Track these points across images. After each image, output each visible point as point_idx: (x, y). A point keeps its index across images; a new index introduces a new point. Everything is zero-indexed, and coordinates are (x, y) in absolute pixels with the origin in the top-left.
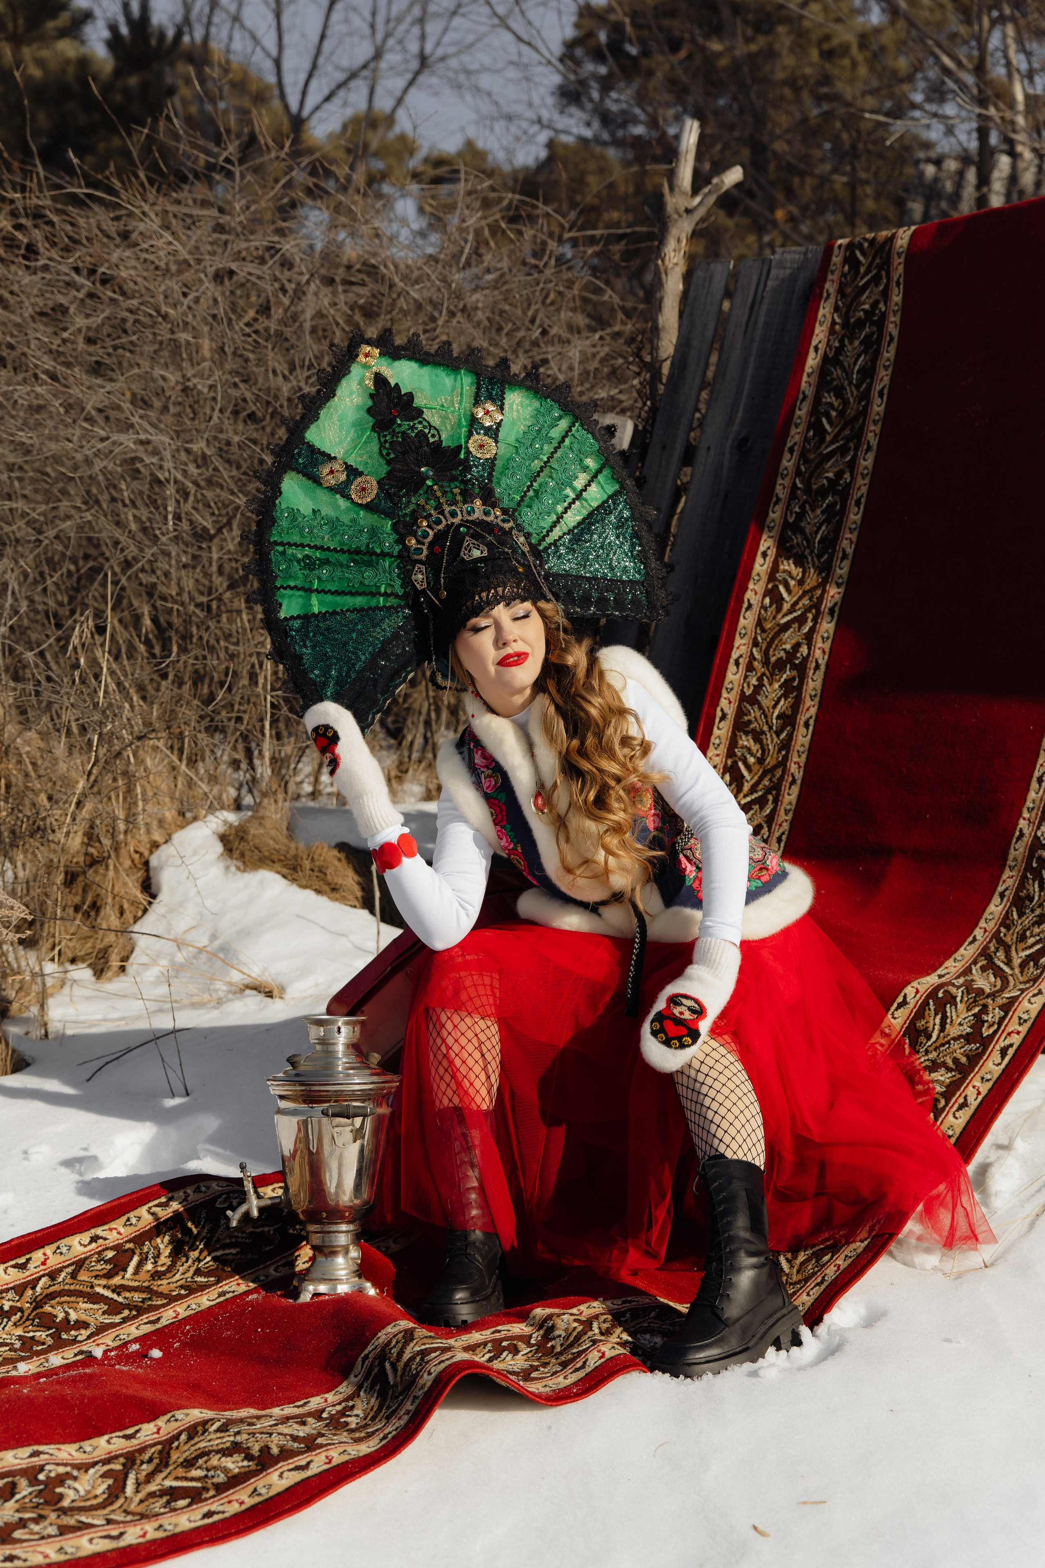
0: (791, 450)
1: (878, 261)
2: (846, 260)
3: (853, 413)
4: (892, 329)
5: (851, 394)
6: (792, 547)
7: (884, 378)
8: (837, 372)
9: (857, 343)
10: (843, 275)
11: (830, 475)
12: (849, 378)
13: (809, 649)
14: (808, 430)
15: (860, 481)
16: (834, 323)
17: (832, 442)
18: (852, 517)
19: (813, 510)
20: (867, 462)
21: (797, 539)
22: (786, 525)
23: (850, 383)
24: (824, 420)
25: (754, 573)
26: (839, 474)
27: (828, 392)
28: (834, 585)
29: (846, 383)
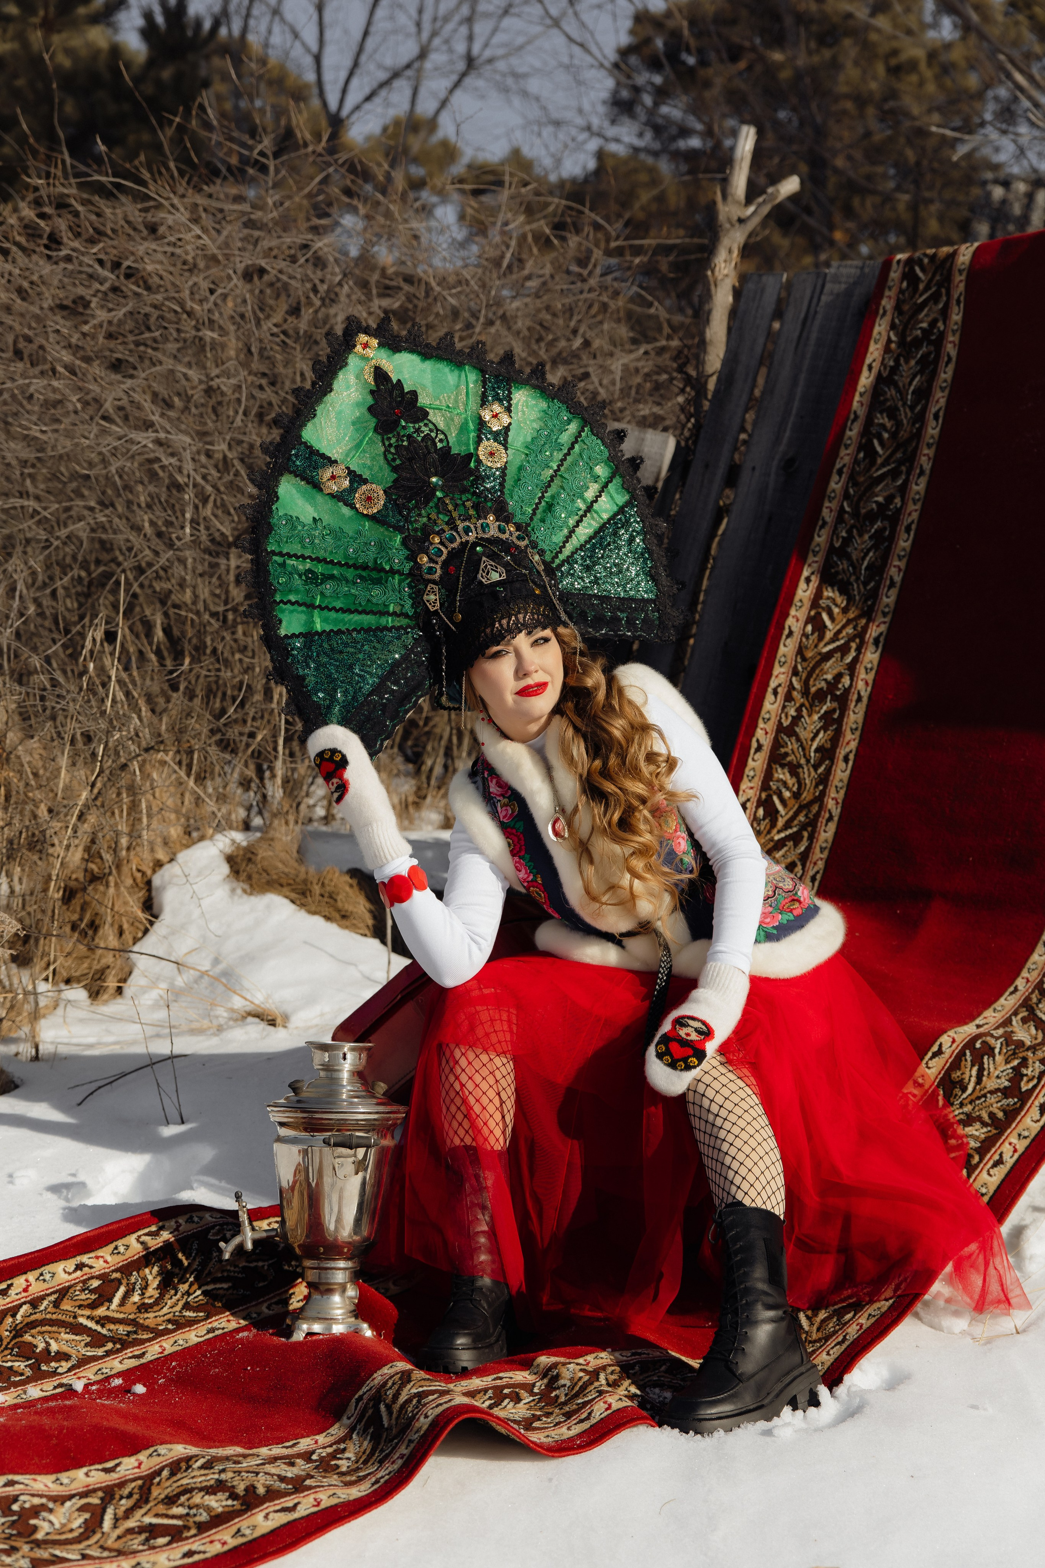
0: (840, 472)
1: (938, 278)
2: (904, 276)
3: (906, 435)
4: (951, 349)
5: (905, 415)
6: (837, 573)
7: (940, 399)
8: (891, 392)
9: (913, 362)
10: (901, 291)
11: (880, 499)
12: (903, 399)
13: (852, 680)
14: (858, 452)
15: (911, 507)
16: (889, 341)
17: (883, 465)
18: (902, 544)
19: (861, 535)
20: (919, 487)
21: (843, 565)
22: (831, 550)
23: (904, 404)
24: (876, 442)
25: (797, 599)
26: (890, 499)
27: (881, 413)
28: (880, 614)
29: (900, 404)
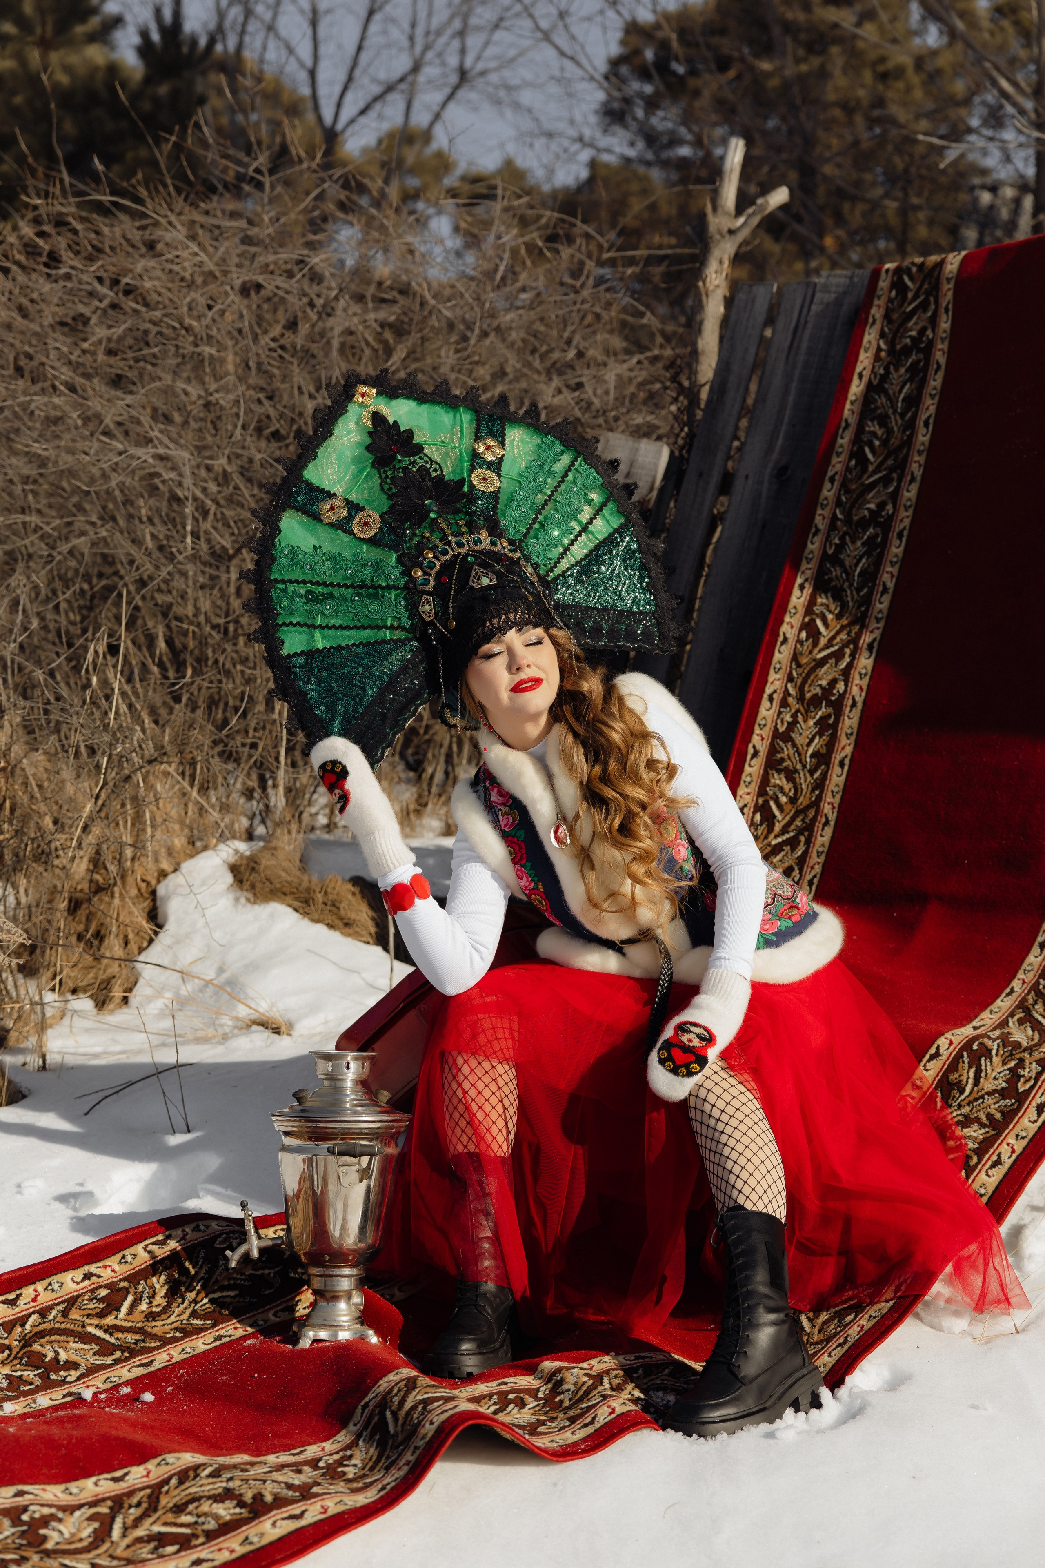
0: (832, 479)
1: (926, 286)
2: (893, 285)
3: (897, 443)
4: (940, 356)
5: (895, 423)
6: (831, 580)
7: (929, 407)
8: (882, 400)
9: (902, 370)
10: (890, 300)
11: (872, 506)
12: (894, 407)
13: (846, 685)
14: (850, 460)
15: (903, 513)
16: (879, 349)
17: (875, 472)
18: (894, 550)
19: (853, 542)
20: (910, 494)
21: (836, 572)
22: (825, 556)
23: (895, 412)
24: (867, 450)
25: (791, 605)
26: (881, 506)
27: (872, 420)
28: (873, 620)
29: (890, 411)
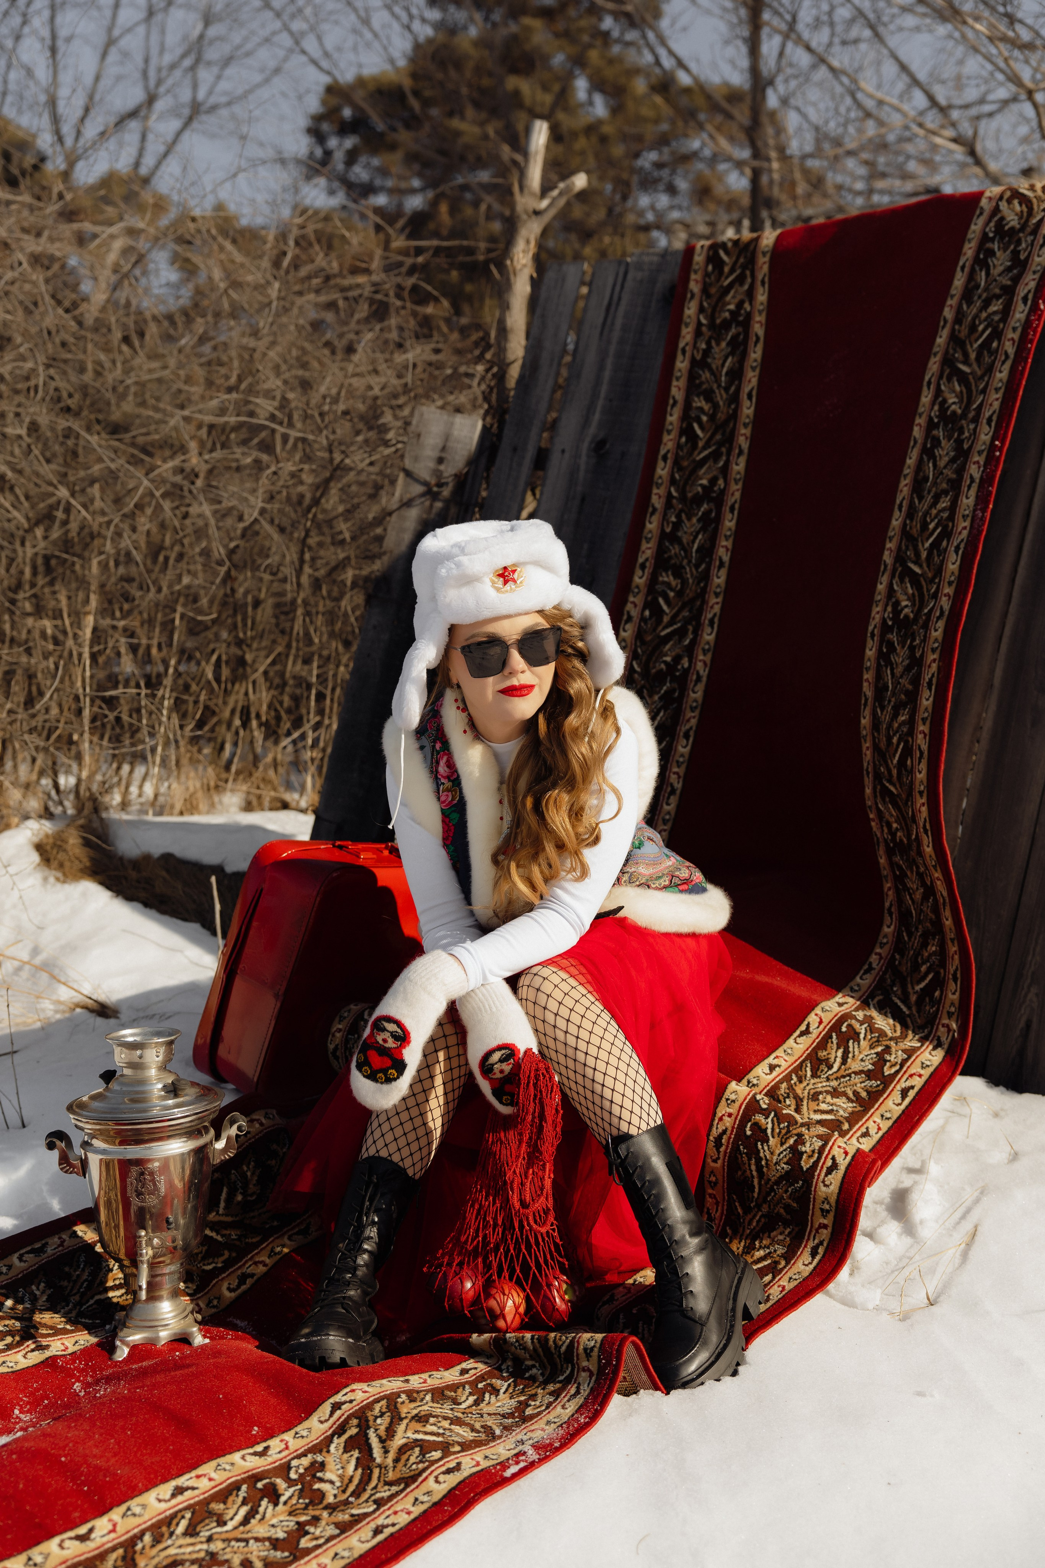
0: (665, 458)
1: (742, 260)
2: (709, 260)
3: (723, 417)
4: (758, 328)
5: (720, 397)
6: (670, 558)
7: (751, 379)
8: (706, 375)
9: (723, 344)
10: (707, 275)
11: (704, 482)
12: (718, 381)
13: (690, 662)
14: (680, 436)
15: (733, 487)
16: (699, 324)
17: (704, 448)
18: (728, 524)
19: (689, 519)
20: (739, 467)
21: (675, 550)
22: (663, 535)
23: (719, 386)
24: (696, 426)
25: (633, 585)
26: (713, 481)
27: (698, 396)
28: (712, 595)
29: (715, 386)
